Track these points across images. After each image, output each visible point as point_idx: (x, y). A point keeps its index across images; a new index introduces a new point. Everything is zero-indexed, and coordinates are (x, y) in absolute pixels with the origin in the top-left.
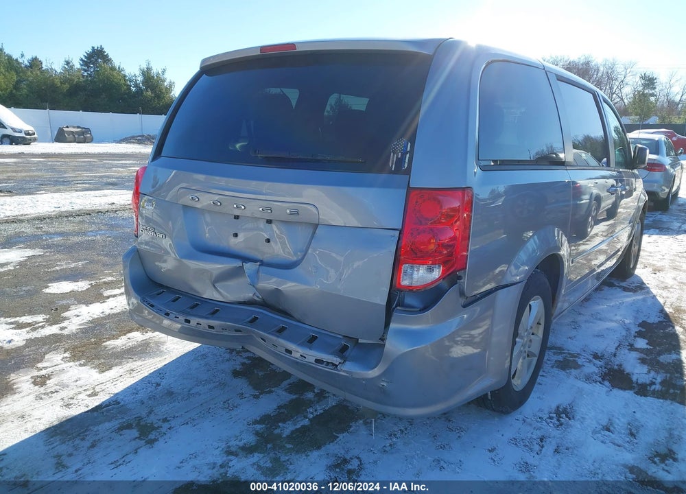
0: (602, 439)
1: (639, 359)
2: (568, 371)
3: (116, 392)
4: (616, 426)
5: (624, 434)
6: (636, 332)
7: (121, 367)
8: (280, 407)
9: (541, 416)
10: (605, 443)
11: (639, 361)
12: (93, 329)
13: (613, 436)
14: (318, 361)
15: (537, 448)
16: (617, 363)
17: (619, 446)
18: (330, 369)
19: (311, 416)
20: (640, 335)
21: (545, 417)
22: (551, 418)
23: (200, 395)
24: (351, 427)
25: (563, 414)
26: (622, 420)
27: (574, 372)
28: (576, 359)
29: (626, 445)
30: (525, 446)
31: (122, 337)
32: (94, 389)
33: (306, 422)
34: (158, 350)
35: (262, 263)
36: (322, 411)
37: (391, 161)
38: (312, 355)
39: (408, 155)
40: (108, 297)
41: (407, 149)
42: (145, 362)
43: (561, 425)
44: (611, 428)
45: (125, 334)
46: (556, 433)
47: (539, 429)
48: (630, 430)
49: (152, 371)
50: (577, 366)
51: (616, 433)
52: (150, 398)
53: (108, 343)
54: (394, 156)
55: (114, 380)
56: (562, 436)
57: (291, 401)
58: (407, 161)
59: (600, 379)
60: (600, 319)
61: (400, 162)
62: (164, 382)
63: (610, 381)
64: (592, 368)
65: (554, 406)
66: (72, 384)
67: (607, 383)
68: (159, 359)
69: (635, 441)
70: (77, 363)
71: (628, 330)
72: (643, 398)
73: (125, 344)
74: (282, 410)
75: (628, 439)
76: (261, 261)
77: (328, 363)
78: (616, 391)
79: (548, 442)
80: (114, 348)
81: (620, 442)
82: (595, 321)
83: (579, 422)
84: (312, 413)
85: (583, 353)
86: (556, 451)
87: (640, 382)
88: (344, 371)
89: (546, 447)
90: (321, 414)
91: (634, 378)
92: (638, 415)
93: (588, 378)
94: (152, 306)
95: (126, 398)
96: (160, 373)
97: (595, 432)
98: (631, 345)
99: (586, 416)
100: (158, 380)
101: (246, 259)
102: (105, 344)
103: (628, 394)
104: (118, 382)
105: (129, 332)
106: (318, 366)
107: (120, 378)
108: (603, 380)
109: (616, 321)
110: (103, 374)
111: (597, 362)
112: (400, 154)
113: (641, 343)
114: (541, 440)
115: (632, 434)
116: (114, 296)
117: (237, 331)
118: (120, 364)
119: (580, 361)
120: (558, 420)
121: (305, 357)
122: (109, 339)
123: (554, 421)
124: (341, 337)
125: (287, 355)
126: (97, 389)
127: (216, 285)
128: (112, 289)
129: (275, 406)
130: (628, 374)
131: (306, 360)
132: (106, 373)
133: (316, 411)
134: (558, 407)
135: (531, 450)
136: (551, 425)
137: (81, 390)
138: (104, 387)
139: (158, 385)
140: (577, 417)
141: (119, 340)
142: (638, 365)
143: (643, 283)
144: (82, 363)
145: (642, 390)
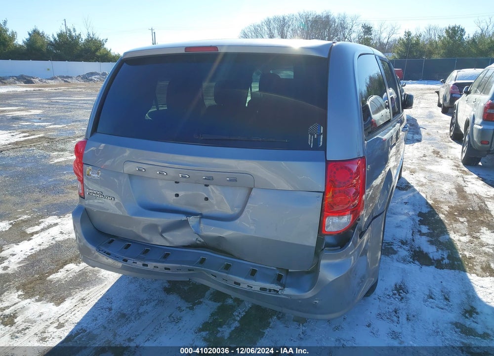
0: (431, 305)
1: (428, 241)
2: (390, 256)
3: (78, 321)
4: (435, 294)
5: (442, 299)
6: (419, 221)
7: (72, 298)
8: (212, 315)
9: (388, 294)
10: (433, 308)
11: (429, 243)
12: (32, 265)
13: (436, 302)
14: (263, 289)
15: (395, 319)
16: (417, 246)
17: (442, 309)
18: (272, 294)
19: (238, 319)
20: (422, 222)
21: (391, 294)
22: (394, 294)
23: (148, 313)
24: (270, 323)
25: (400, 290)
26: (437, 289)
27: (395, 256)
28: (392, 246)
29: (446, 307)
30: (388, 318)
31: (61, 270)
32: (58, 320)
33: (237, 324)
34: (97, 278)
35: (202, 216)
36: (244, 313)
37: (309, 141)
38: (256, 285)
39: (322, 136)
40: (32, 234)
41: (320, 131)
42: (91, 290)
43: (402, 298)
44: (433, 296)
45: (62, 267)
46: (402, 305)
47: (391, 304)
48: (444, 296)
49: (100, 298)
50: (395, 252)
51: (437, 299)
52: (108, 322)
53: (51, 277)
54: (311, 137)
55: (71, 311)
56: (406, 307)
57: (219, 308)
58: (321, 140)
59: (411, 260)
60: (394, 214)
61: (316, 141)
62: (114, 306)
63: (418, 261)
64: (403, 252)
65: (393, 285)
66: (38, 319)
67: (417, 262)
68: (101, 286)
69: (450, 303)
70: (33, 299)
71: (413, 220)
72: (442, 270)
73: (67, 277)
74: (216, 317)
75: (445, 303)
76: (201, 214)
77: (270, 290)
78: (424, 267)
79: (400, 313)
80: (58, 281)
81: (442, 306)
82: (391, 215)
83: (412, 295)
84: (238, 316)
85: (394, 242)
86: (408, 319)
87: (435, 258)
88: (284, 295)
89: (400, 317)
90: (244, 316)
91: (431, 256)
92: (444, 284)
93: (404, 260)
94: (109, 254)
95: (89, 325)
96: (107, 298)
97: (425, 301)
98: (420, 231)
99: (415, 290)
100: (108, 305)
101: (189, 214)
102: (48, 278)
103: (432, 269)
104: (76, 311)
105: (65, 265)
106: (264, 293)
107: (76, 308)
108: (414, 260)
109: (404, 214)
110: (60, 307)
111: (404, 247)
112: (316, 135)
113: (424, 229)
114: (396, 312)
115: (446, 299)
116: (37, 233)
117: (189, 270)
118: (70, 295)
119: (395, 248)
120: (399, 295)
121: (252, 287)
122: (50, 273)
123: (397, 296)
124: (275, 268)
125: (236, 286)
126: (61, 320)
127: (163, 235)
128: (31, 226)
129: (209, 315)
130: (426, 254)
131: (253, 289)
132: (62, 305)
133: (240, 313)
134: (396, 285)
135: (393, 321)
136: (397, 299)
137: (48, 323)
138: (66, 318)
139: (110, 309)
140: (410, 291)
141: (59, 273)
142: (429, 246)
143: (408, 183)
144: (37, 298)
145: (439, 264)
